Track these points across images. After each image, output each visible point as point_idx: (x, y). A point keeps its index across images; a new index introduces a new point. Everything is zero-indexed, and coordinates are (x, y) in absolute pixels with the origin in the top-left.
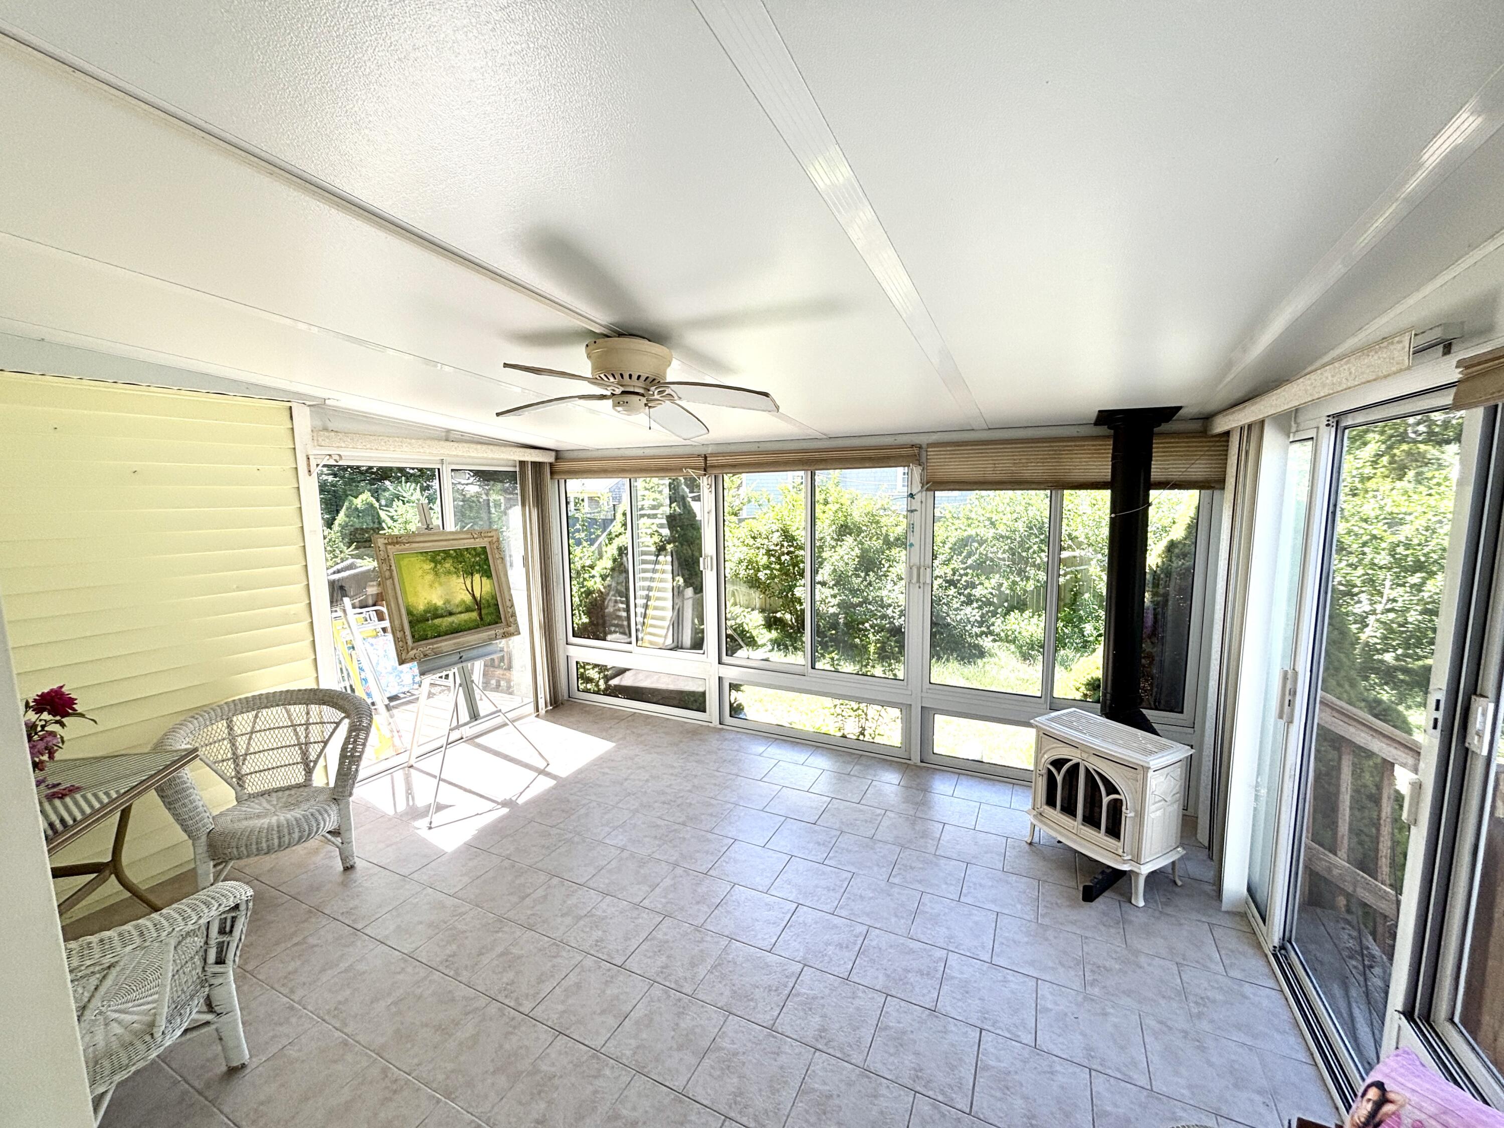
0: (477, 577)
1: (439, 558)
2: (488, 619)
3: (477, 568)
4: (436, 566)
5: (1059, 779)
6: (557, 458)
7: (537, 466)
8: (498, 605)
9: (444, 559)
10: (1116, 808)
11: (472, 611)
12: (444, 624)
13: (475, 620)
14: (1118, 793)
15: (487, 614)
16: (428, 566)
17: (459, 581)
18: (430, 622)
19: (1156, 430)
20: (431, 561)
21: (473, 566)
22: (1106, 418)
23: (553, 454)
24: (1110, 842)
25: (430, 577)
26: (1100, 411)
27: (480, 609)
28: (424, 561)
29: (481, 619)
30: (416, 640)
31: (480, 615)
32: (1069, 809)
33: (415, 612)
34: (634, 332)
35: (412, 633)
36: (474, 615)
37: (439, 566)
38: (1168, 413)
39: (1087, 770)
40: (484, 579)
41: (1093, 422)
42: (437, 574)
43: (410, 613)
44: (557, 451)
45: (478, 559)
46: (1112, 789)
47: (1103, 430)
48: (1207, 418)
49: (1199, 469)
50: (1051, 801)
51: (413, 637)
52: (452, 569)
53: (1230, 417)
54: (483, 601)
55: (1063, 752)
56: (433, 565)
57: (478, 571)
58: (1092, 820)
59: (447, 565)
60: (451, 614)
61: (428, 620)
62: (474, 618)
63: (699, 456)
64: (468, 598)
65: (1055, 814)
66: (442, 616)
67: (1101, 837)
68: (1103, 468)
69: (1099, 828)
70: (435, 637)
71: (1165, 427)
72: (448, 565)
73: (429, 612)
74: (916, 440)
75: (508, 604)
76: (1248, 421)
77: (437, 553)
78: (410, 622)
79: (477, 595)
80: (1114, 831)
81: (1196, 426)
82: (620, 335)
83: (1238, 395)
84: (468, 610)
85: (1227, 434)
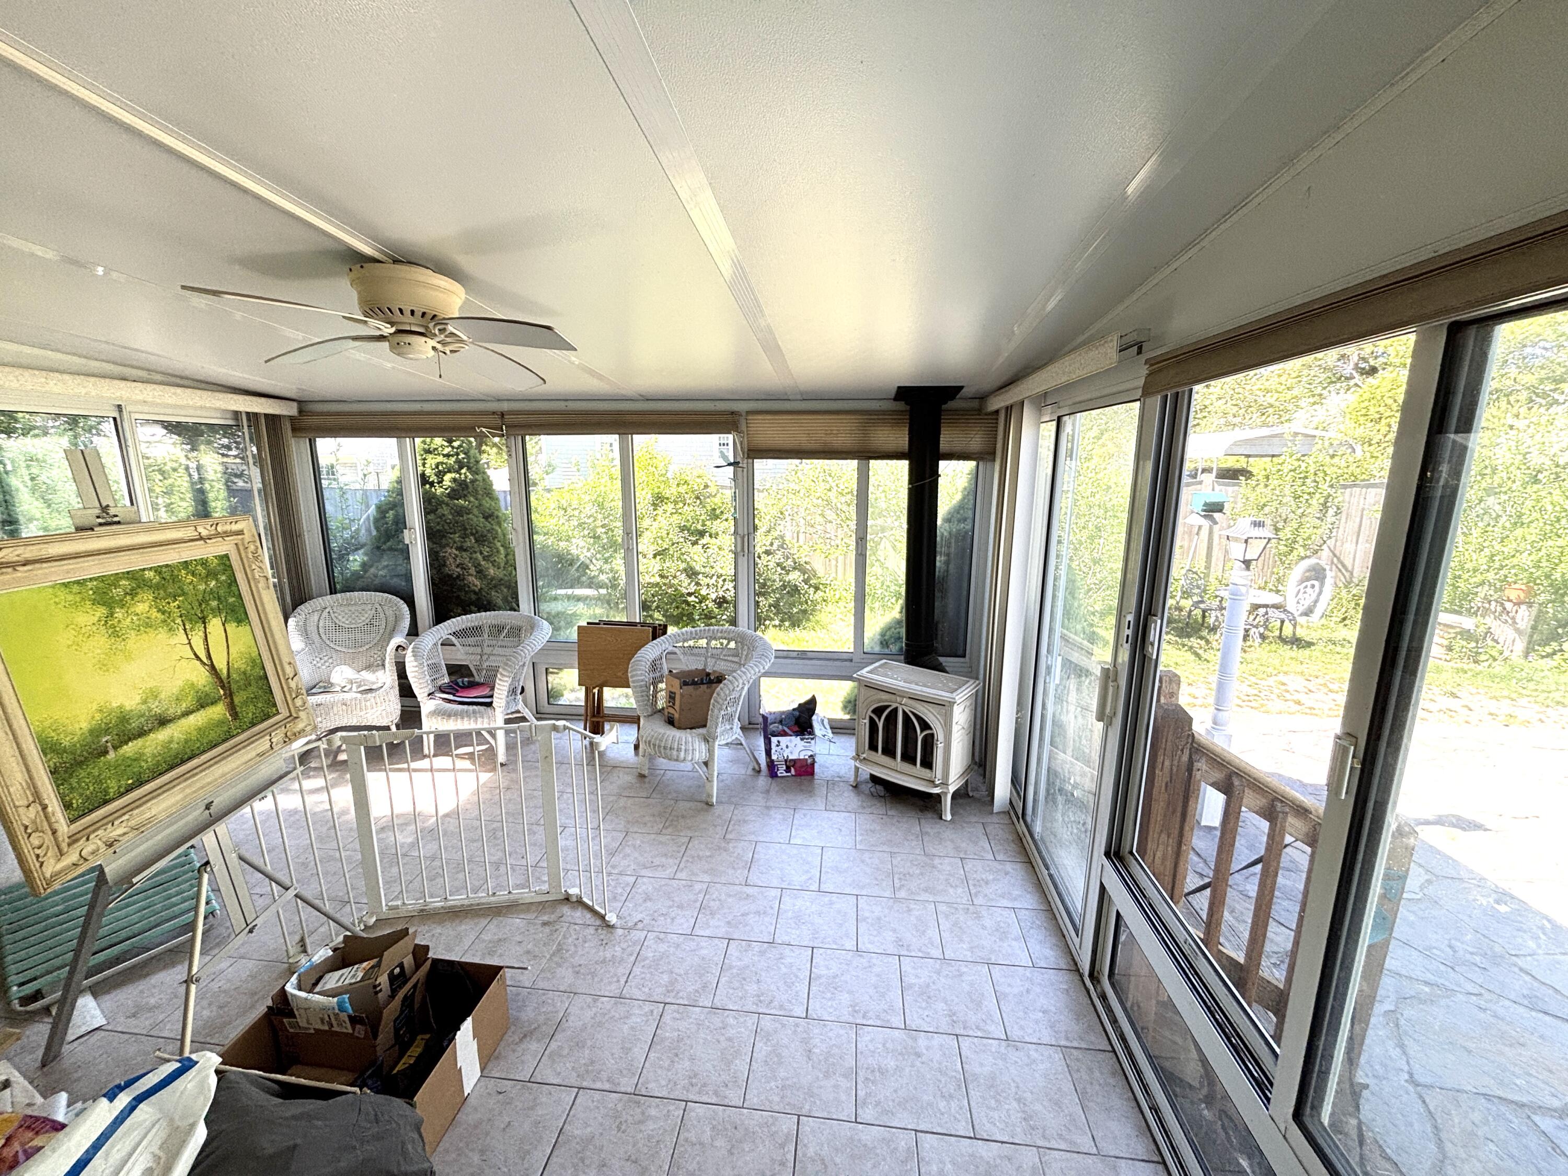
0: (215, 624)
1: (117, 592)
2: (248, 713)
3: (214, 603)
4: (111, 615)
5: (880, 725)
6: (301, 411)
7: (272, 419)
8: (266, 677)
9: (133, 593)
10: (929, 743)
11: (214, 703)
12: (149, 751)
13: (221, 723)
14: (930, 728)
15: (245, 703)
16: (91, 616)
17: (173, 641)
18: (111, 755)
19: (944, 407)
20: (94, 602)
21: (203, 601)
22: (904, 393)
23: (295, 404)
24: (926, 773)
25: (100, 642)
26: (899, 388)
27: (230, 695)
28: (75, 605)
29: (235, 715)
30: (74, 813)
31: (232, 707)
32: (889, 751)
33: (66, 742)
34: (413, 260)
35: (62, 797)
36: (218, 711)
37: (119, 613)
38: (951, 392)
39: (904, 712)
40: (231, 627)
41: (893, 396)
42: (115, 633)
43: (48, 747)
44: (299, 402)
45: (213, 584)
46: (925, 726)
47: (901, 406)
48: (983, 398)
49: (976, 441)
50: (873, 747)
51: (67, 806)
52: (154, 614)
53: (1000, 398)
54: (234, 676)
55: (884, 699)
56: (102, 611)
57: (217, 612)
58: (909, 757)
59: (141, 608)
60: (163, 721)
61: (106, 752)
62: (216, 716)
63: (494, 413)
64: (200, 677)
65: (879, 757)
66: (141, 733)
67: (918, 770)
68: (901, 438)
69: (915, 764)
70: (129, 789)
71: (952, 405)
72: (143, 606)
73: (107, 731)
74: (735, 406)
75: (289, 671)
76: (1008, 403)
77: (110, 581)
78: (54, 772)
79: (221, 664)
80: (928, 763)
81: (975, 404)
82: (396, 261)
83: (1004, 379)
84: (203, 703)
85: (997, 412)
